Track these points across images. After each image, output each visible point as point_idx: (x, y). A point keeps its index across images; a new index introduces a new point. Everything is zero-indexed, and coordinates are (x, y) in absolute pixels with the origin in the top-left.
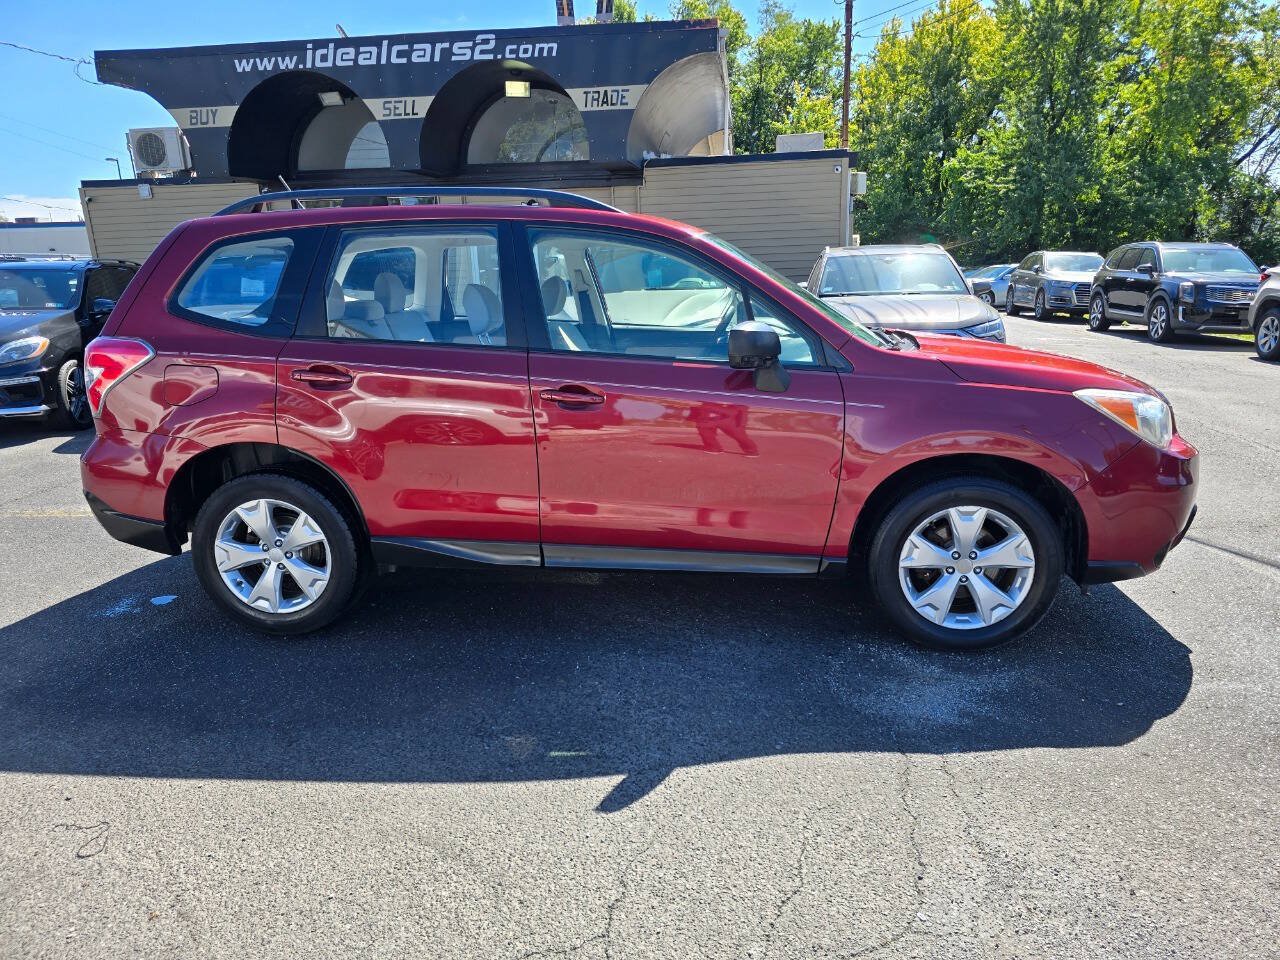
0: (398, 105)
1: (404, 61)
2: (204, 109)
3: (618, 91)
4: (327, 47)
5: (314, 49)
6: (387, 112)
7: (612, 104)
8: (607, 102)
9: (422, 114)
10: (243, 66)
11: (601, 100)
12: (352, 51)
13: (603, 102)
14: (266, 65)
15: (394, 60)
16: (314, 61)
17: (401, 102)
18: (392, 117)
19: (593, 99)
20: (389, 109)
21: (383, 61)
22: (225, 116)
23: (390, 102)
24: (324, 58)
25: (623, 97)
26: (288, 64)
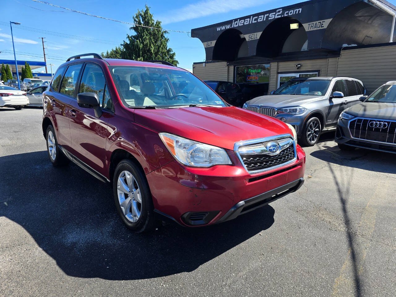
0: (252, 36)
1: (256, 22)
2: (209, 42)
3: (320, 22)
4: (237, 21)
5: (234, 22)
6: (250, 38)
7: (318, 28)
8: (316, 27)
9: (258, 38)
10: (218, 29)
11: (314, 27)
12: (243, 21)
13: (315, 27)
14: (223, 28)
15: (253, 22)
16: (234, 25)
17: (253, 35)
18: (251, 40)
19: (311, 27)
20: (250, 37)
21: (250, 23)
22: (213, 43)
23: (250, 35)
24: (236, 24)
25: (322, 24)
26: (228, 27)
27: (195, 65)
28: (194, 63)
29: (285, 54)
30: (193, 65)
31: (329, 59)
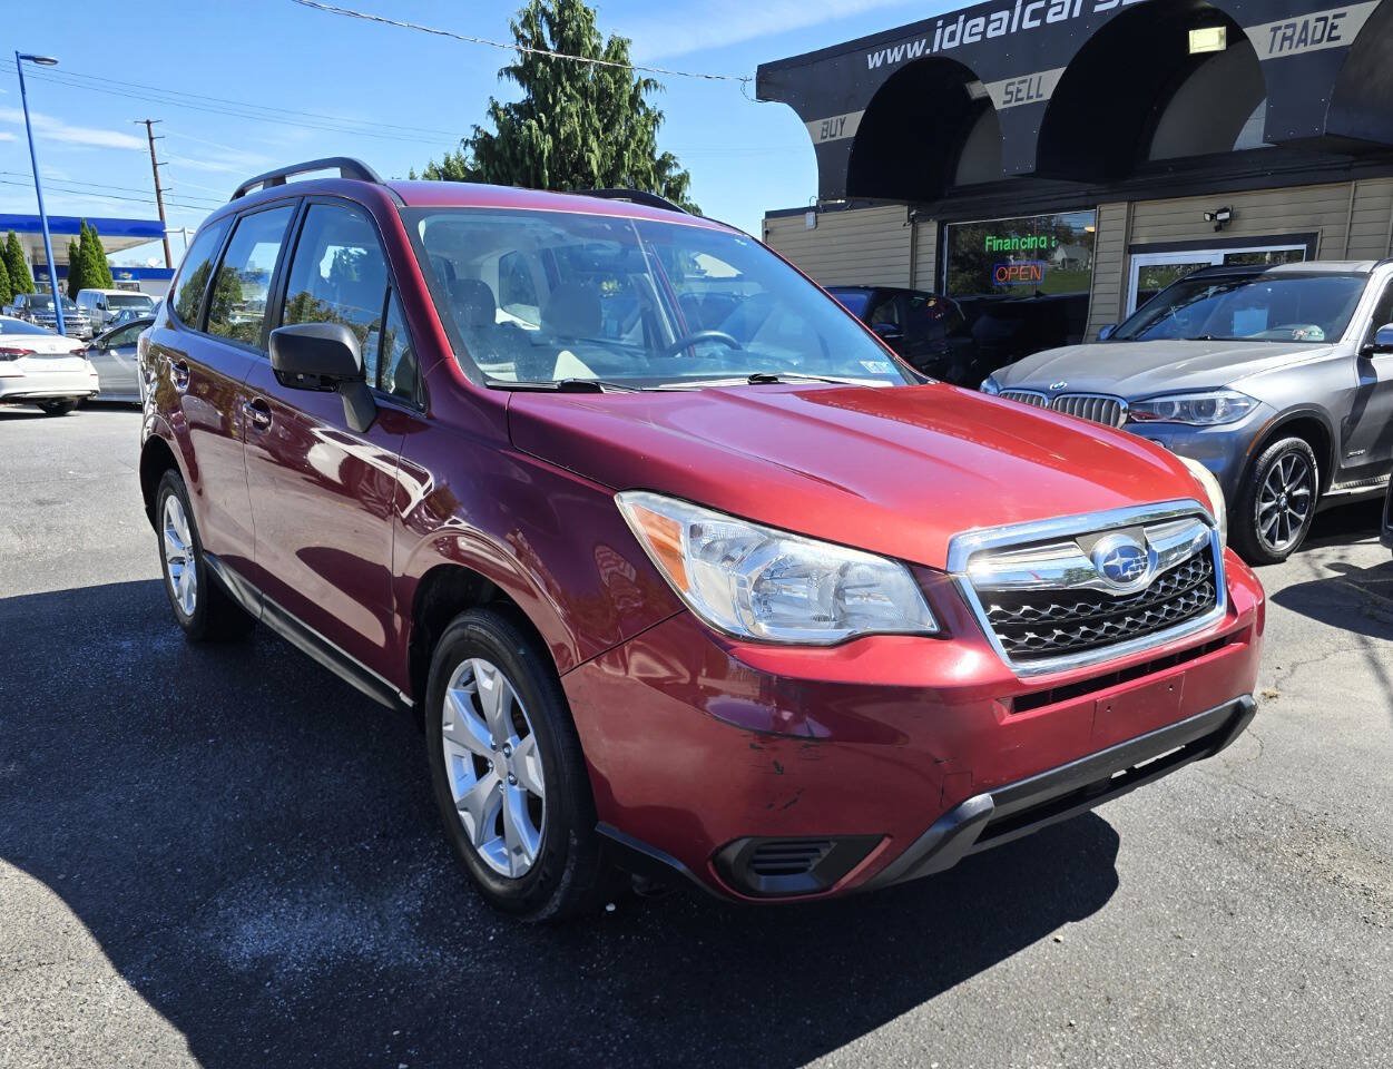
0: (1021, 86)
1: (1037, 23)
2: (834, 119)
3: (1325, 19)
4: (956, 22)
5: (944, 27)
6: (1009, 97)
7: (1313, 42)
8: (1305, 41)
9: (1047, 96)
10: (875, 61)
11: (1296, 38)
12: (981, 21)
13: (1300, 41)
14: (895, 56)
15: (1027, 25)
16: (943, 42)
17: (1024, 81)
18: (1014, 104)
19: (1285, 38)
20: (1011, 93)
21: (1014, 29)
22: (851, 124)
23: (1013, 84)
24: (952, 37)
25: (1334, 27)
26: (916, 50)
27: (773, 222)
28: (769, 215)
29: (1162, 166)
30: (765, 223)
31: (1360, 183)
